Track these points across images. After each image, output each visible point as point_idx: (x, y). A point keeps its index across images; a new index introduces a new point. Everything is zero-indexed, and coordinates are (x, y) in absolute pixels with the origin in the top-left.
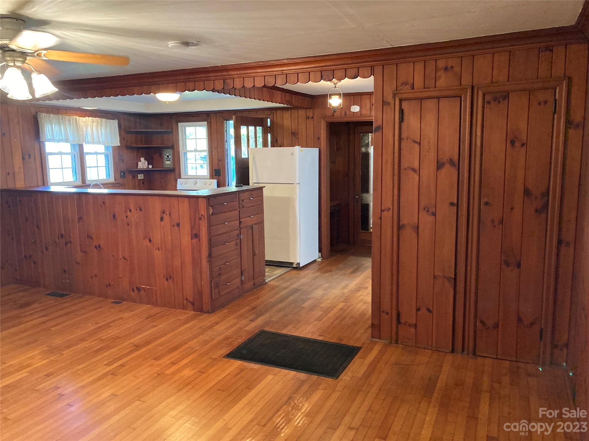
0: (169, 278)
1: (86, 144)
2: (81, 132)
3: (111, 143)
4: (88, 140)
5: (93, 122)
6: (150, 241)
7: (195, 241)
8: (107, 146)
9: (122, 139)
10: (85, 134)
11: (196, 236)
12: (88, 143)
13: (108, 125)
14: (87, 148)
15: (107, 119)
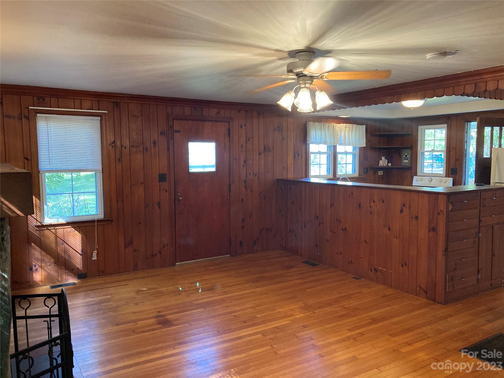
0: (404, 265)
1: (339, 145)
2: (336, 136)
3: (359, 144)
4: (341, 142)
5: (346, 128)
6: (389, 229)
7: (432, 234)
8: (355, 147)
9: (368, 141)
10: (339, 138)
11: (433, 229)
12: (341, 144)
13: (358, 129)
14: (340, 149)
15: (357, 125)
